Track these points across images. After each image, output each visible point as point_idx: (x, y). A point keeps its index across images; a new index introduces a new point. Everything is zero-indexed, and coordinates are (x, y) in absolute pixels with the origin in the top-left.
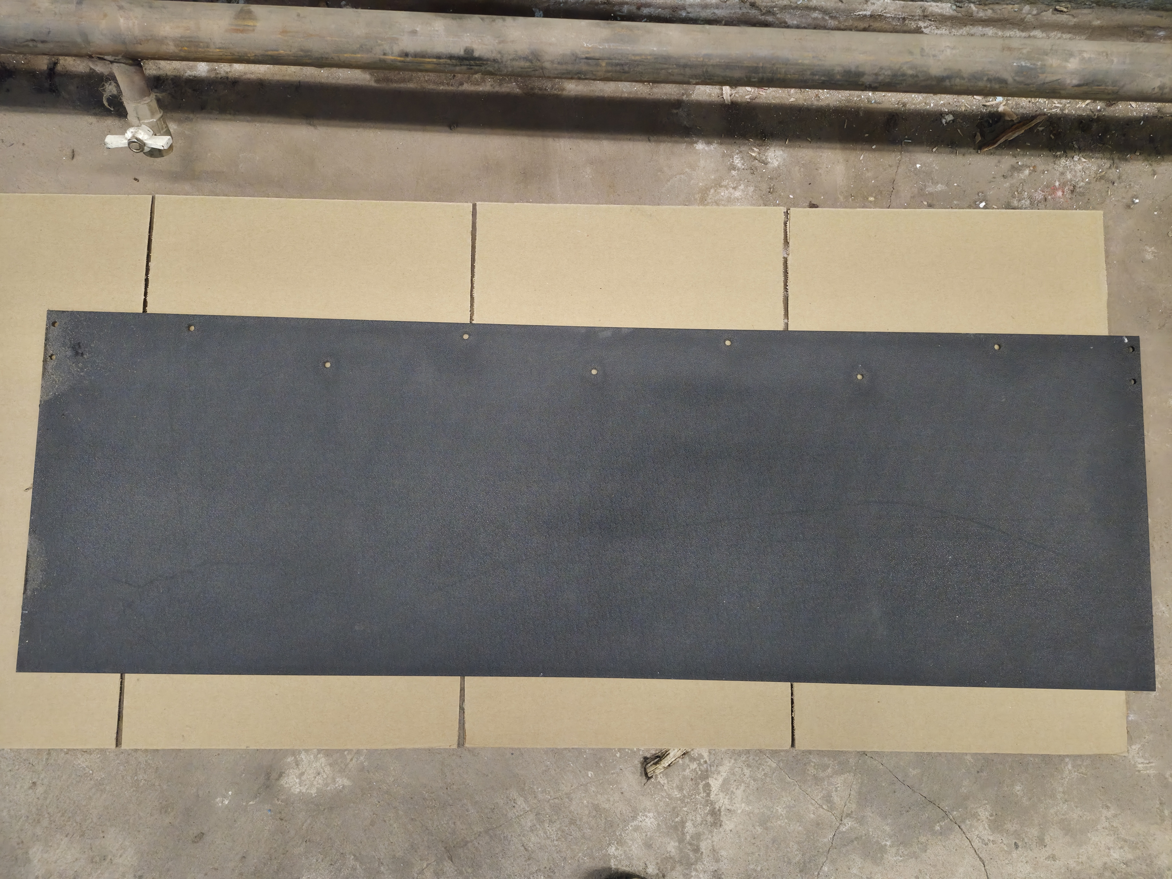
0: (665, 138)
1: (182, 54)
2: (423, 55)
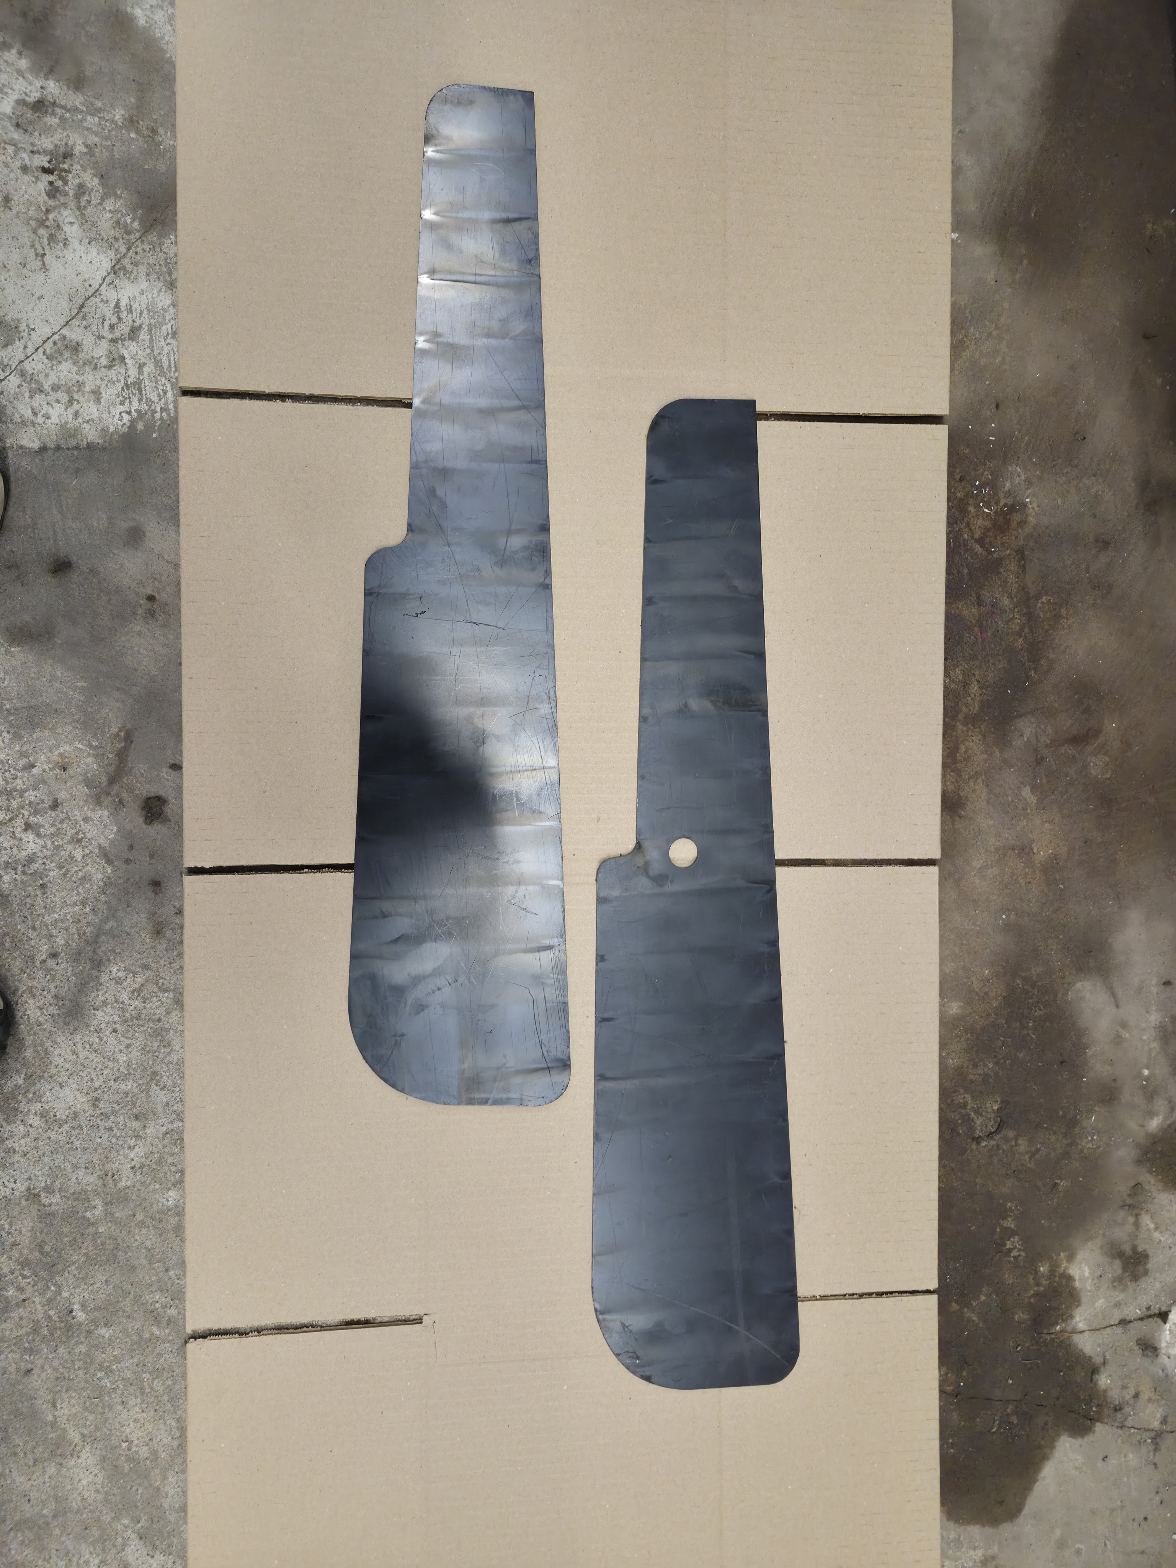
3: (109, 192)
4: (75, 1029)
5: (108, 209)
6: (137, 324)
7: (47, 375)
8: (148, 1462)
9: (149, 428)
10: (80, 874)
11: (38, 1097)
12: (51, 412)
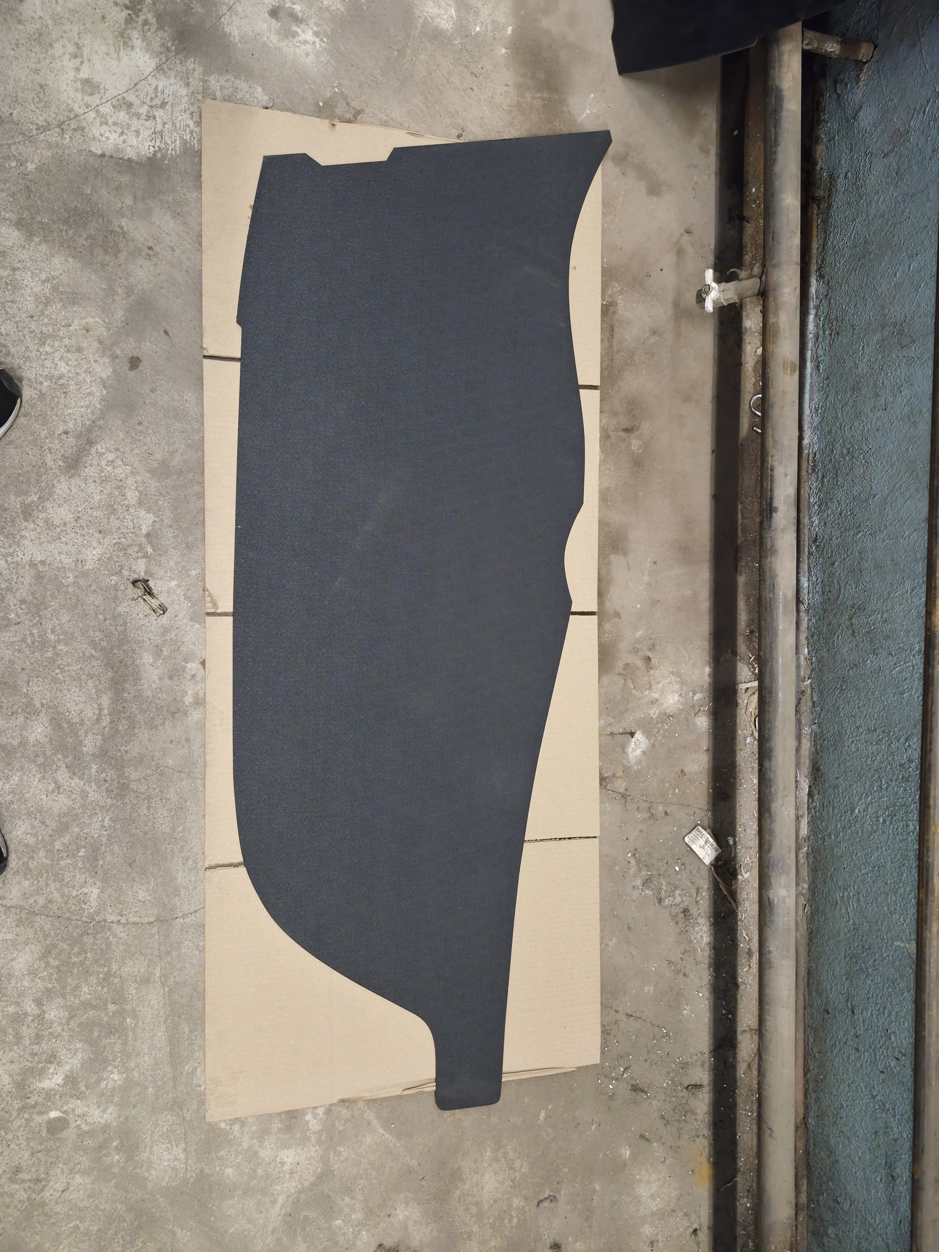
0: (712, 645)
1: (768, 327)
2: (772, 481)
3: (161, 27)
4: (72, 476)
5: (159, 35)
6: (166, 101)
7: (111, 116)
8: (78, 725)
9: (164, 157)
10: (88, 391)
11: (44, 510)
12: (111, 137)
